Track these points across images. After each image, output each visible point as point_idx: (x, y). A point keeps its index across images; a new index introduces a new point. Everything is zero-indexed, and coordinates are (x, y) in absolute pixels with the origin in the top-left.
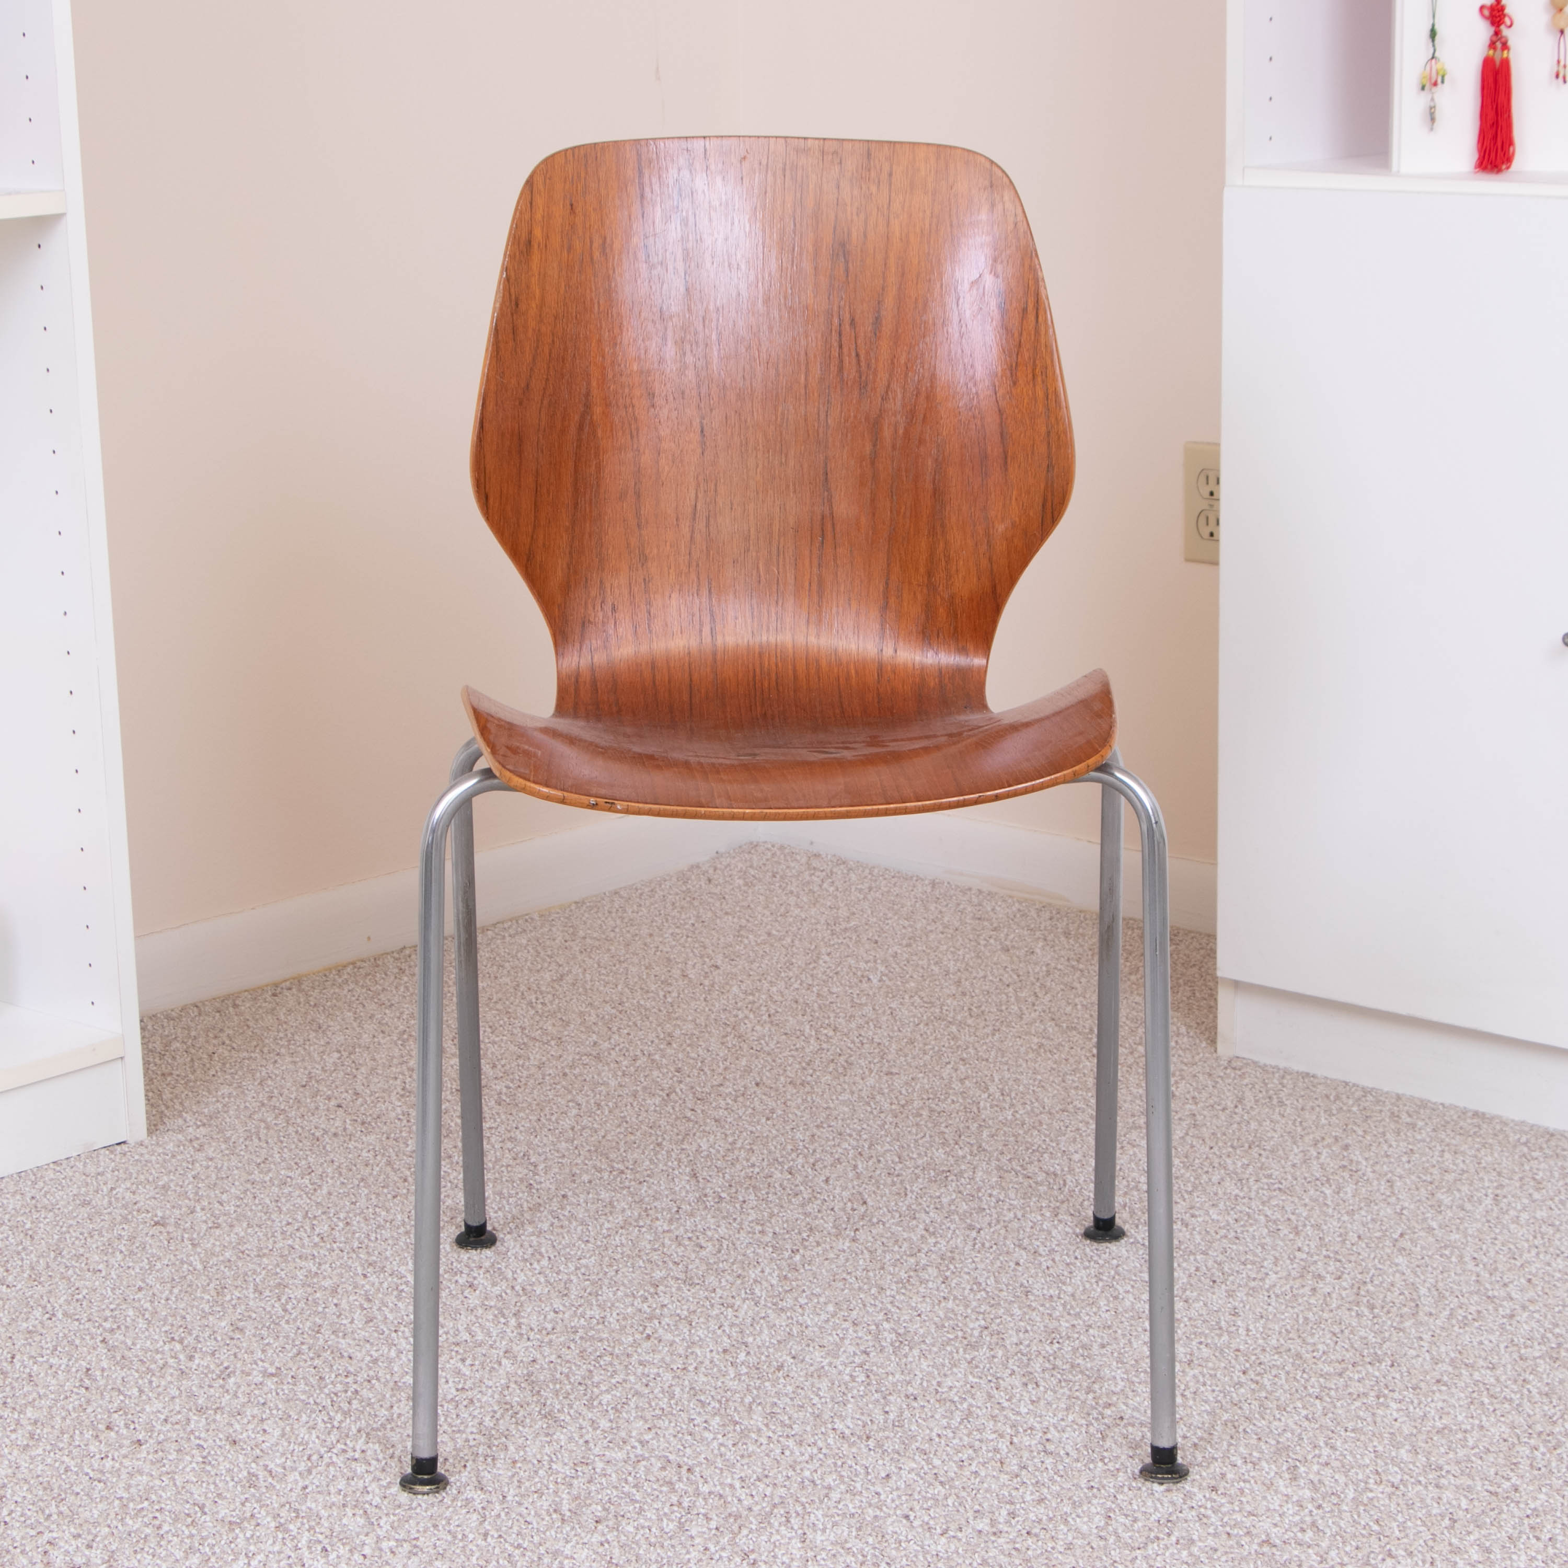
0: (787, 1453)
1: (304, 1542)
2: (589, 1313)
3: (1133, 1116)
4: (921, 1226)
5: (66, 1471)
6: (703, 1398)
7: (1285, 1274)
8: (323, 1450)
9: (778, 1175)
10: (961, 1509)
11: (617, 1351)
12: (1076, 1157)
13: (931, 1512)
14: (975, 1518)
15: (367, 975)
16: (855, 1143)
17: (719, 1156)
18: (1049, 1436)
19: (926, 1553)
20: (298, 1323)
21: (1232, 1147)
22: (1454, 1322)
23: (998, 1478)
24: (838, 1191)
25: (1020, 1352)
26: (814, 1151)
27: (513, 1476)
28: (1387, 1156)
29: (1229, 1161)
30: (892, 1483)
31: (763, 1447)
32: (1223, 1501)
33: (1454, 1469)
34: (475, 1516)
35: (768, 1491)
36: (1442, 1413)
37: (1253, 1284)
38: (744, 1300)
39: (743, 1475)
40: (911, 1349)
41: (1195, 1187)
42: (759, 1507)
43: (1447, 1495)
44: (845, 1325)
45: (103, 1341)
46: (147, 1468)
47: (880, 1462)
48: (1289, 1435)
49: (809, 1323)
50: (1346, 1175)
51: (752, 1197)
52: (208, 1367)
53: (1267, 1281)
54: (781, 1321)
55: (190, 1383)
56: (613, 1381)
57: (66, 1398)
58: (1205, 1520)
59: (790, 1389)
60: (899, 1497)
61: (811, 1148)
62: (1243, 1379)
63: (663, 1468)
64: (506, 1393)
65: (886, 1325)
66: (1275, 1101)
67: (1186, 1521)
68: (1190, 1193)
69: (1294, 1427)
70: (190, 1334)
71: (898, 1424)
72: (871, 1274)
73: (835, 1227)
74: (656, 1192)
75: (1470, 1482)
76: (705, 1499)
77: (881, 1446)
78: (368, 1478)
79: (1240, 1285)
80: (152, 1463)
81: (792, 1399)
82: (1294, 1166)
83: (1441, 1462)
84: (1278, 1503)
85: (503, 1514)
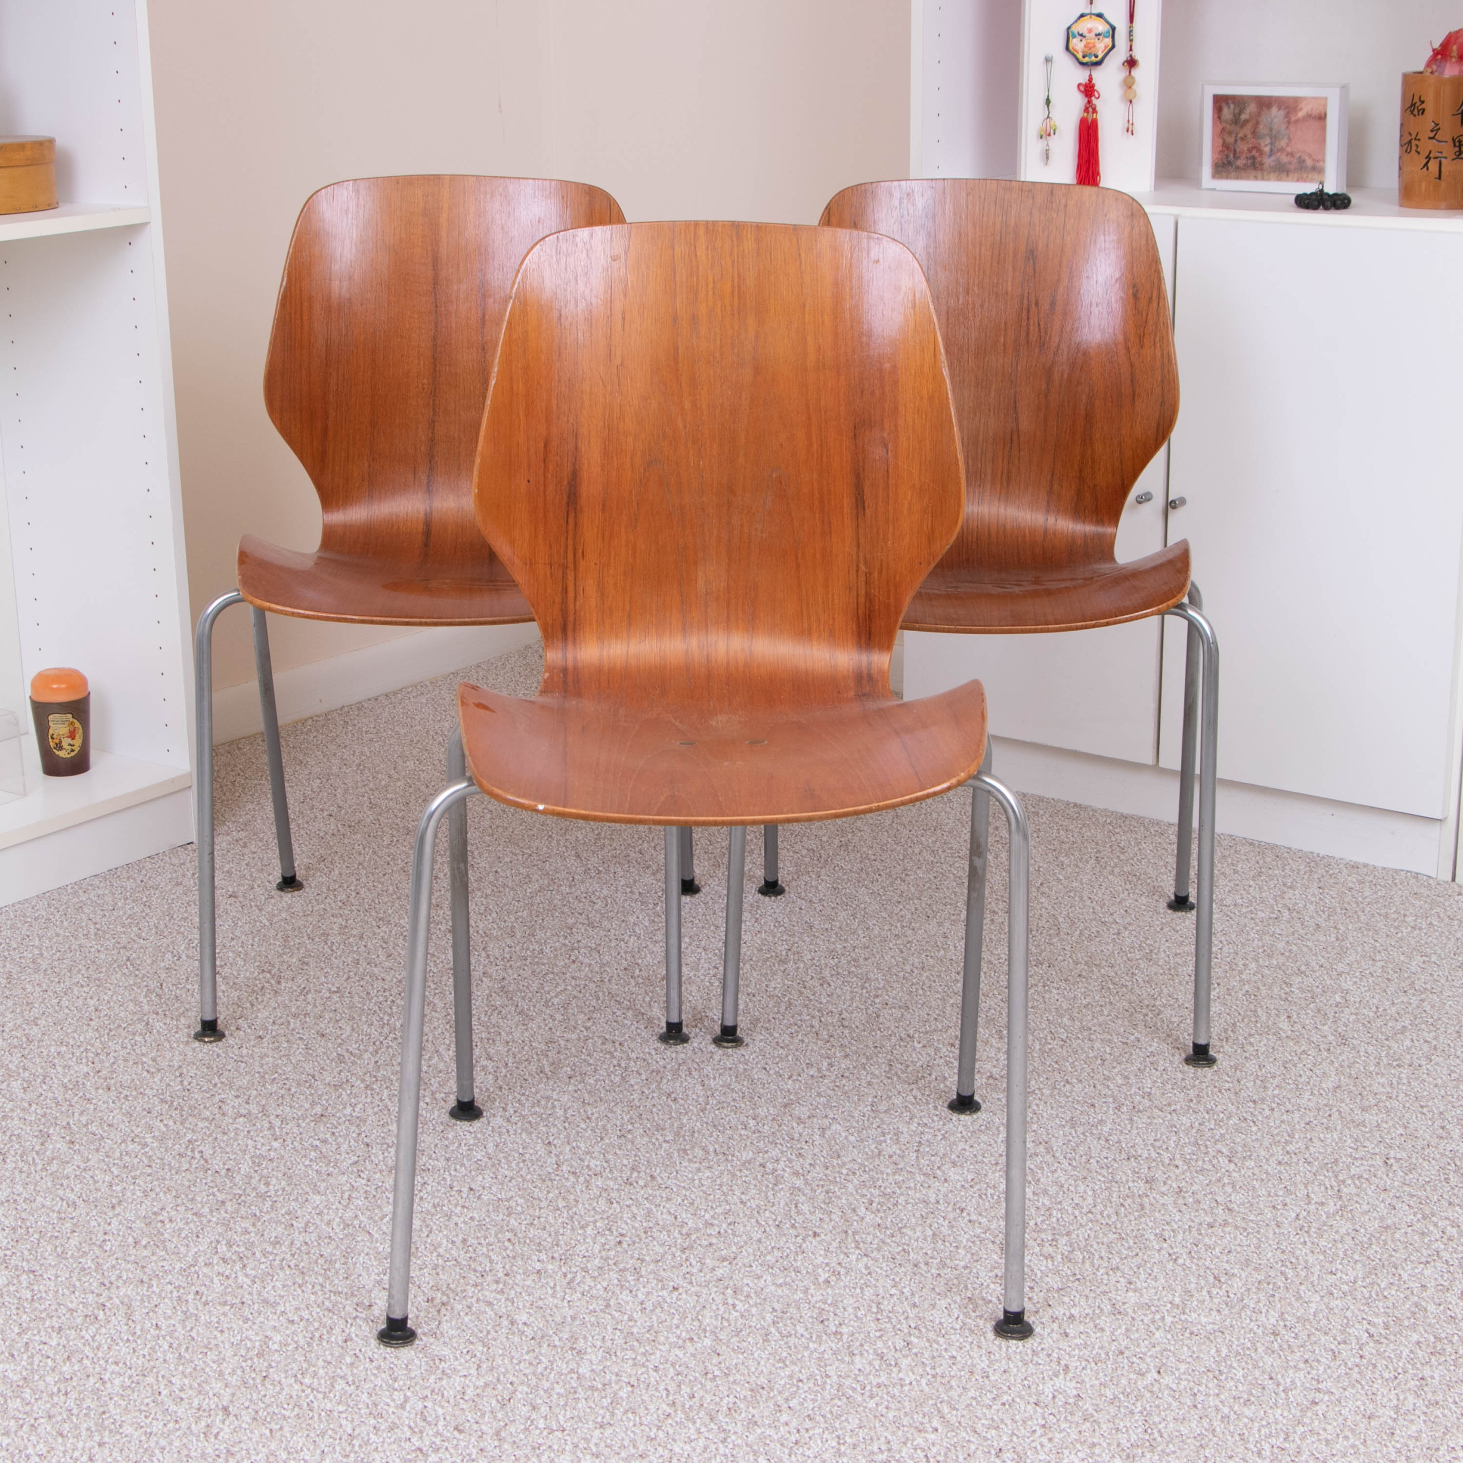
1: (385, 1096)
2: (531, 947)
6: (618, 999)
8: (382, 1039)
10: (798, 1063)
11: (555, 970)
14: (808, 1068)
15: (323, 726)
19: (781, 1090)
22: (1083, 938)
23: (816, 1043)
25: (814, 964)
29: (923, 839)
33: (1098, 1029)
34: (491, 1077)
35: (674, 1055)
37: (953, 918)
41: (905, 857)
43: (1097, 1045)
44: (699, 950)
46: (270, 1053)
50: (1000, 846)
51: (620, 870)
56: (558, 990)
63: (603, 1044)
68: (903, 860)
83: (1090, 1025)
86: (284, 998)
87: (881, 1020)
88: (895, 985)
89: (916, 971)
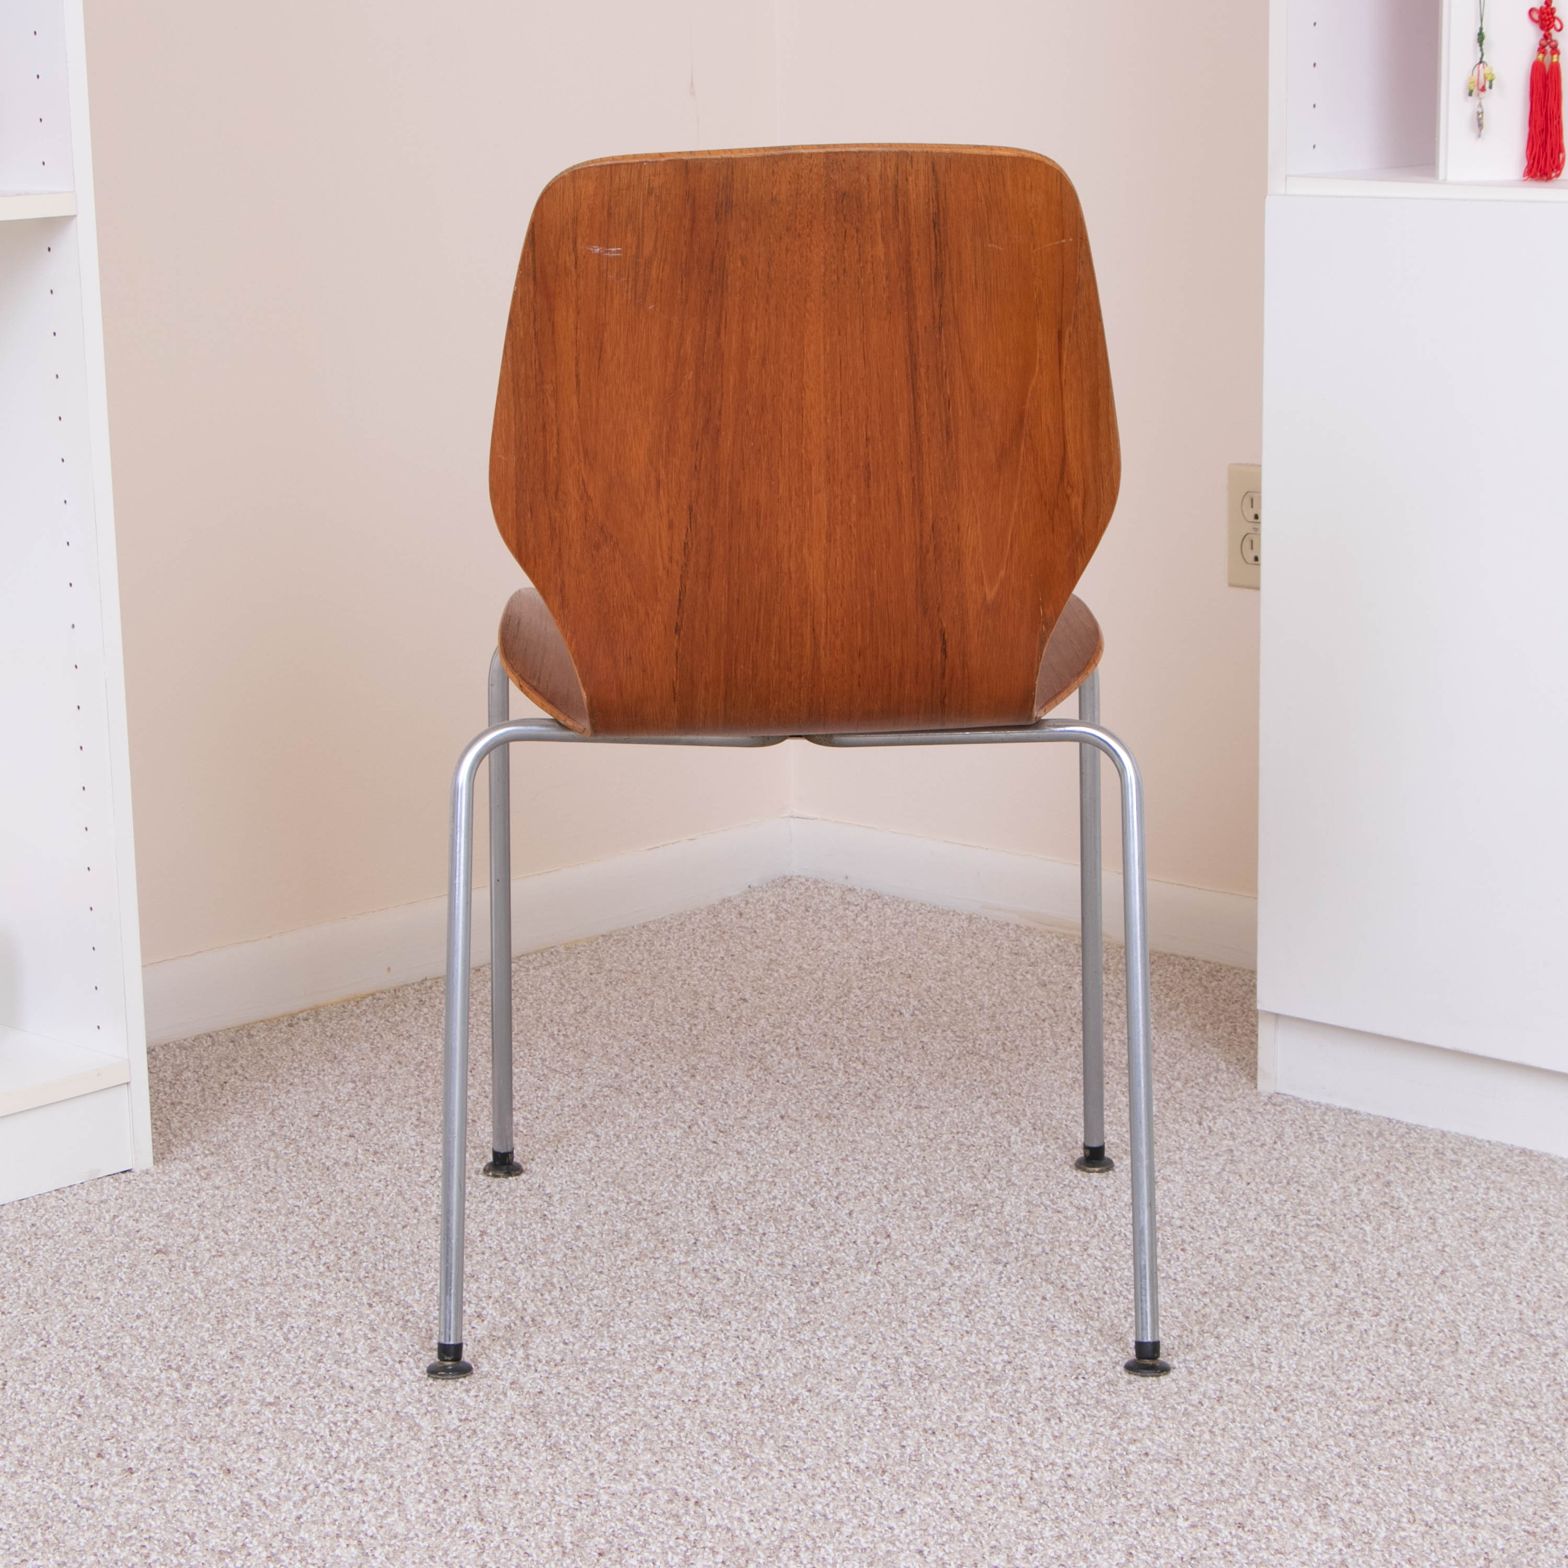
0: (799, 1486)
2: (600, 1344)
3: (1169, 1151)
4: (946, 1260)
5: (54, 1498)
6: (714, 1431)
7: (1321, 1310)
8: (319, 1480)
9: (799, 1207)
10: (978, 1545)
11: (627, 1382)
12: (1108, 1192)
13: (946, 1548)
14: (991, 1553)
15: (386, 1006)
16: (881, 1177)
17: (740, 1189)
18: (1071, 1472)
20: (300, 1353)
21: (1270, 1182)
22: (1495, 1360)
23: (1016, 1514)
24: (861, 1224)
25: (1044, 1386)
26: (838, 1184)
27: (515, 1507)
28: (1430, 1193)
29: (1266, 1197)
30: (906, 1517)
31: (775, 1481)
32: (1249, 1538)
33: (1491, 1508)
34: (473, 1548)
35: (778, 1525)
36: (1480, 1451)
37: (1287, 1320)
38: (760, 1333)
39: (752, 1508)
40: (931, 1383)
41: (1230, 1223)
42: (768, 1541)
43: (1483, 1534)
44: (864, 1358)
45: (99, 1369)
46: (137, 1496)
47: (895, 1496)
48: (1320, 1473)
49: (827, 1356)
50: (1387, 1211)
51: (773, 1229)
52: (204, 1395)
53: (1302, 1318)
54: (797, 1354)
55: (185, 1411)
56: (622, 1413)
57: (58, 1425)
58: (1230, 1558)
59: (804, 1422)
60: (913, 1532)
61: (835, 1181)
62: (1274, 1415)
63: (670, 1501)
64: (510, 1424)
65: (906, 1359)
66: (1315, 1138)
67: (1210, 1558)
68: (1226, 1229)
69: (1326, 1465)
70: (188, 1362)
71: (916, 1457)
72: (892, 1307)
73: (857, 1260)
74: (674, 1223)
75: (1507, 1522)
76: (712, 1533)
77: (896, 1481)
78: (365, 1508)
79: (1274, 1322)
80: (143, 1491)
81: (806, 1433)
82: (1333, 1202)
83: (1478, 1501)
84: (1307, 1540)
85: (502, 1546)
86: (187, 1412)
87: (1132, 1479)
88: (1167, 1424)
89: (1206, 1403)
